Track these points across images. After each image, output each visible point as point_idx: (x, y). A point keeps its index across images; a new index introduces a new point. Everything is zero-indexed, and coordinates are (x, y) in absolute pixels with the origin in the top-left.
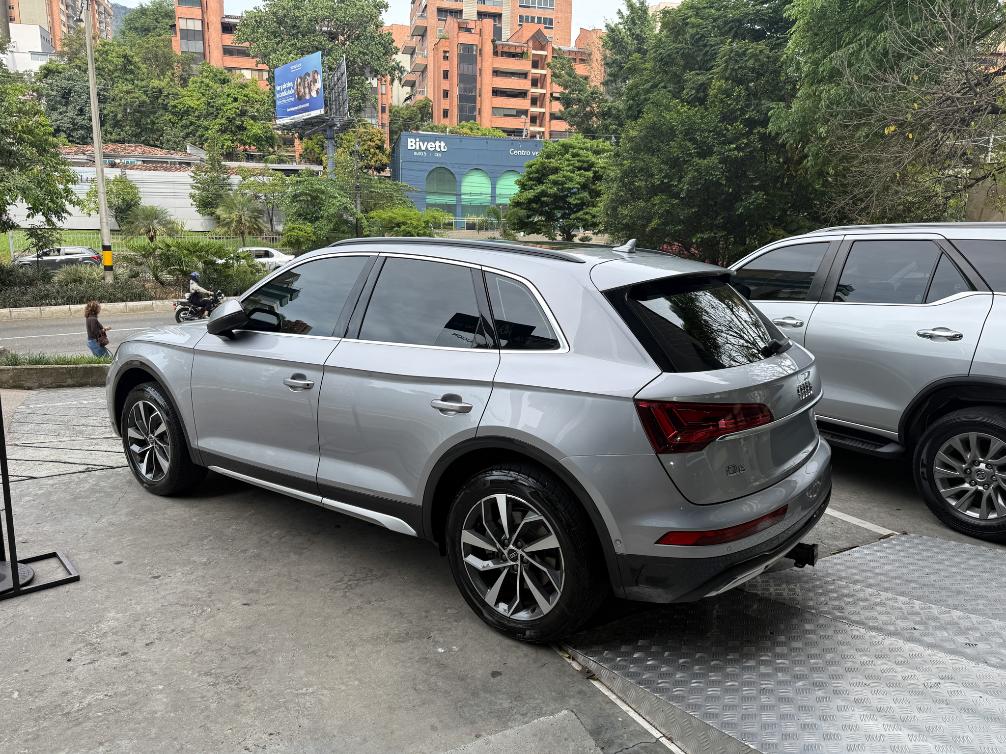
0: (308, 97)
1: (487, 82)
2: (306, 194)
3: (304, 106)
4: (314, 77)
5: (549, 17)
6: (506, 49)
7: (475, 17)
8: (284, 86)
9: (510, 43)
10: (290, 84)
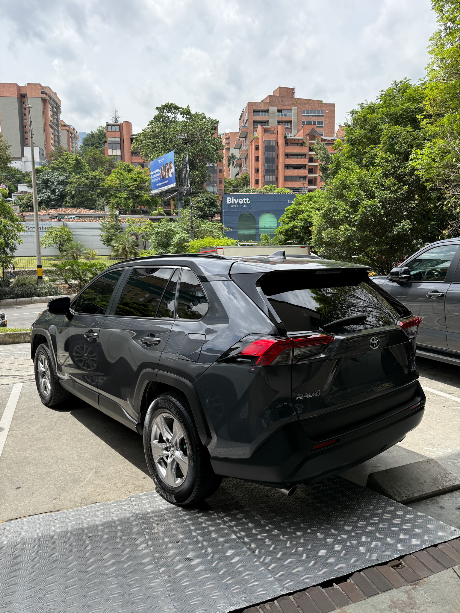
0: (167, 177)
1: (282, 161)
2: (163, 232)
3: (165, 182)
4: (170, 165)
5: (320, 120)
6: (293, 142)
7: (276, 124)
8: (155, 172)
9: (296, 137)
10: (158, 170)
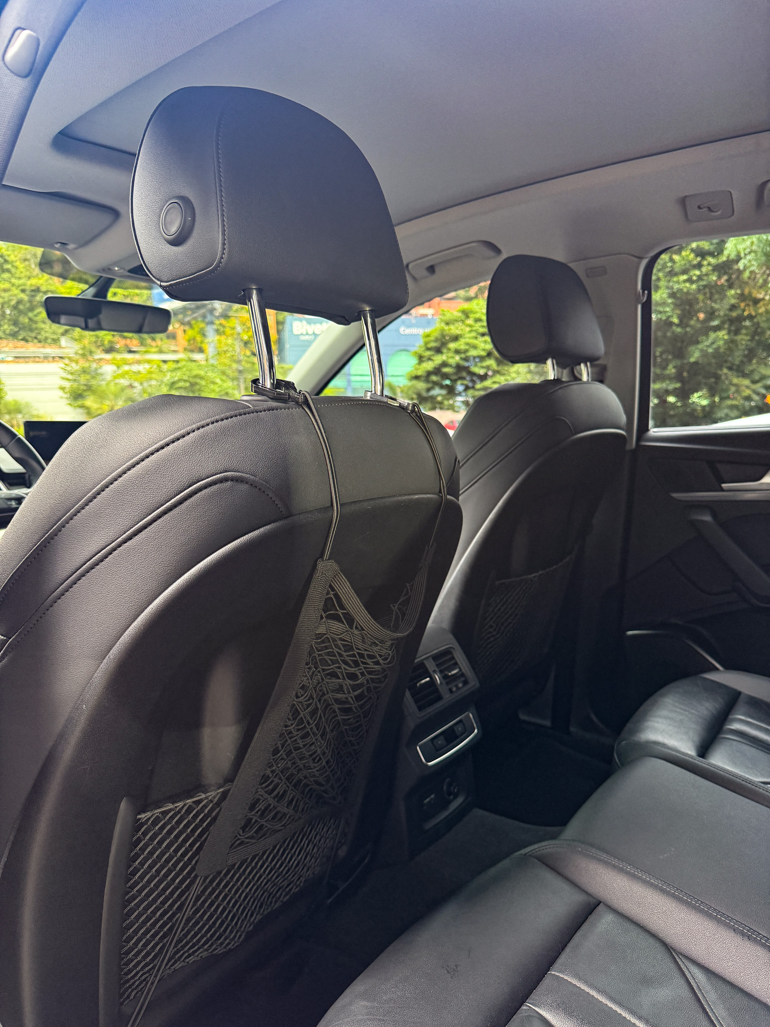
2: (185, 381)
